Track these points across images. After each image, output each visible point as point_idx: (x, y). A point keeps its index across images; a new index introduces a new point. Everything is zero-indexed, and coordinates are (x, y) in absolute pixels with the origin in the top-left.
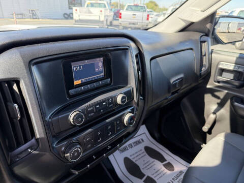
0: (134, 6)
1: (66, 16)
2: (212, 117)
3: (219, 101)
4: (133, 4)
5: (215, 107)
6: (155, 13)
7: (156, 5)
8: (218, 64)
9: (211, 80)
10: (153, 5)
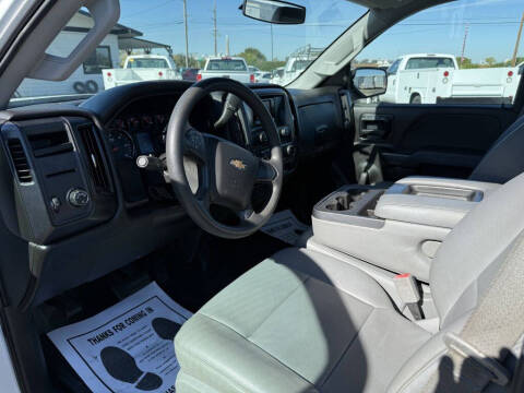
0: (223, 60)
1: (79, 87)
2: (364, 175)
3: (368, 157)
4: (219, 58)
5: (365, 164)
6: (263, 73)
7: (260, 56)
8: (361, 116)
9: (357, 136)
10: (254, 57)
